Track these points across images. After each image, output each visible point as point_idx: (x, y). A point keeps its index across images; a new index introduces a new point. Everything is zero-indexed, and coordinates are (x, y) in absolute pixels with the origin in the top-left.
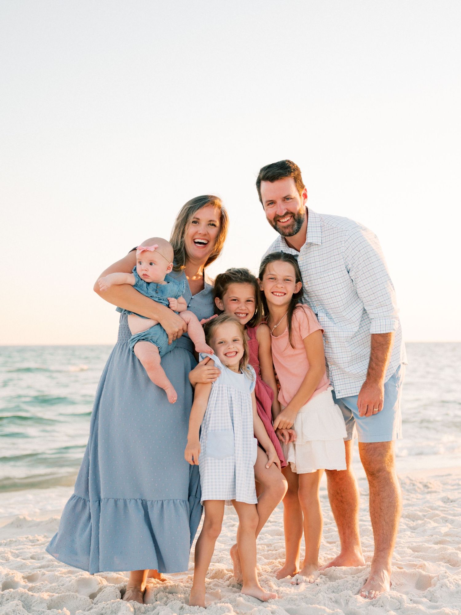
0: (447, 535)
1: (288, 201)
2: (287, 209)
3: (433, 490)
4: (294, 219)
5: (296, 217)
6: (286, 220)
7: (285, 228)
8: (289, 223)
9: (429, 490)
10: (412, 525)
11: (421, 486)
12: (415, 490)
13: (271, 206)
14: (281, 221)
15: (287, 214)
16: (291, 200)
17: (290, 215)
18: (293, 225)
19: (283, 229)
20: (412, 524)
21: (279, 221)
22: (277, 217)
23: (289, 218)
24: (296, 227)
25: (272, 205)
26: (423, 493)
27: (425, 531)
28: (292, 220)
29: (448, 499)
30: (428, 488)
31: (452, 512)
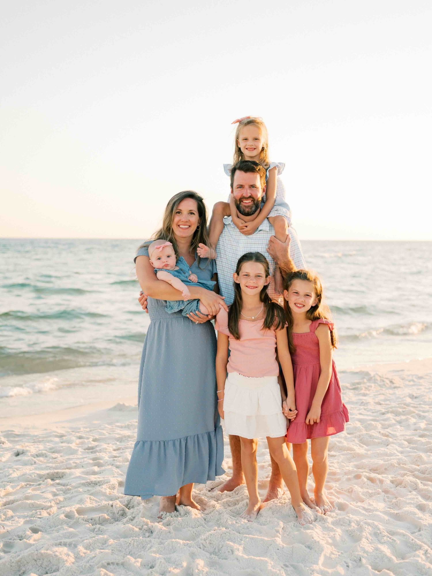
0: (425, 430)
1: (253, 189)
2: (251, 194)
3: (398, 385)
4: (254, 203)
5: (255, 202)
6: (248, 202)
7: (246, 207)
8: (250, 204)
9: (395, 385)
10: (398, 420)
11: (388, 382)
12: (384, 385)
13: (239, 189)
14: (245, 201)
15: (250, 197)
16: (256, 188)
17: (251, 199)
18: (252, 207)
19: (245, 208)
20: (398, 418)
21: (242, 201)
22: (242, 198)
23: (250, 201)
24: (254, 209)
25: (241, 189)
26: (390, 388)
27: (409, 425)
28: (252, 203)
29: (413, 396)
30: (393, 383)
31: (422, 409)
